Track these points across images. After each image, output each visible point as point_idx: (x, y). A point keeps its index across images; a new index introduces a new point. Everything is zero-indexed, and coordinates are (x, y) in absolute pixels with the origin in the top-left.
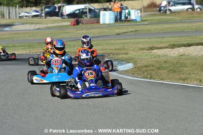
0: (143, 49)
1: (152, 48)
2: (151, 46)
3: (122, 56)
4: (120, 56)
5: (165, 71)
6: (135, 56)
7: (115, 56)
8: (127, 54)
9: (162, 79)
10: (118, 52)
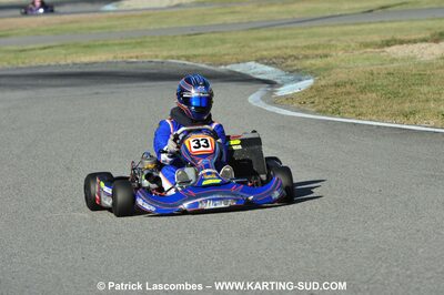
0: (367, 45)
1: (388, 44)
2: (388, 38)
3: (313, 62)
4: (308, 63)
5: (374, 95)
6: (343, 60)
7: (296, 62)
8: (326, 56)
9: (359, 115)
10: (308, 52)
